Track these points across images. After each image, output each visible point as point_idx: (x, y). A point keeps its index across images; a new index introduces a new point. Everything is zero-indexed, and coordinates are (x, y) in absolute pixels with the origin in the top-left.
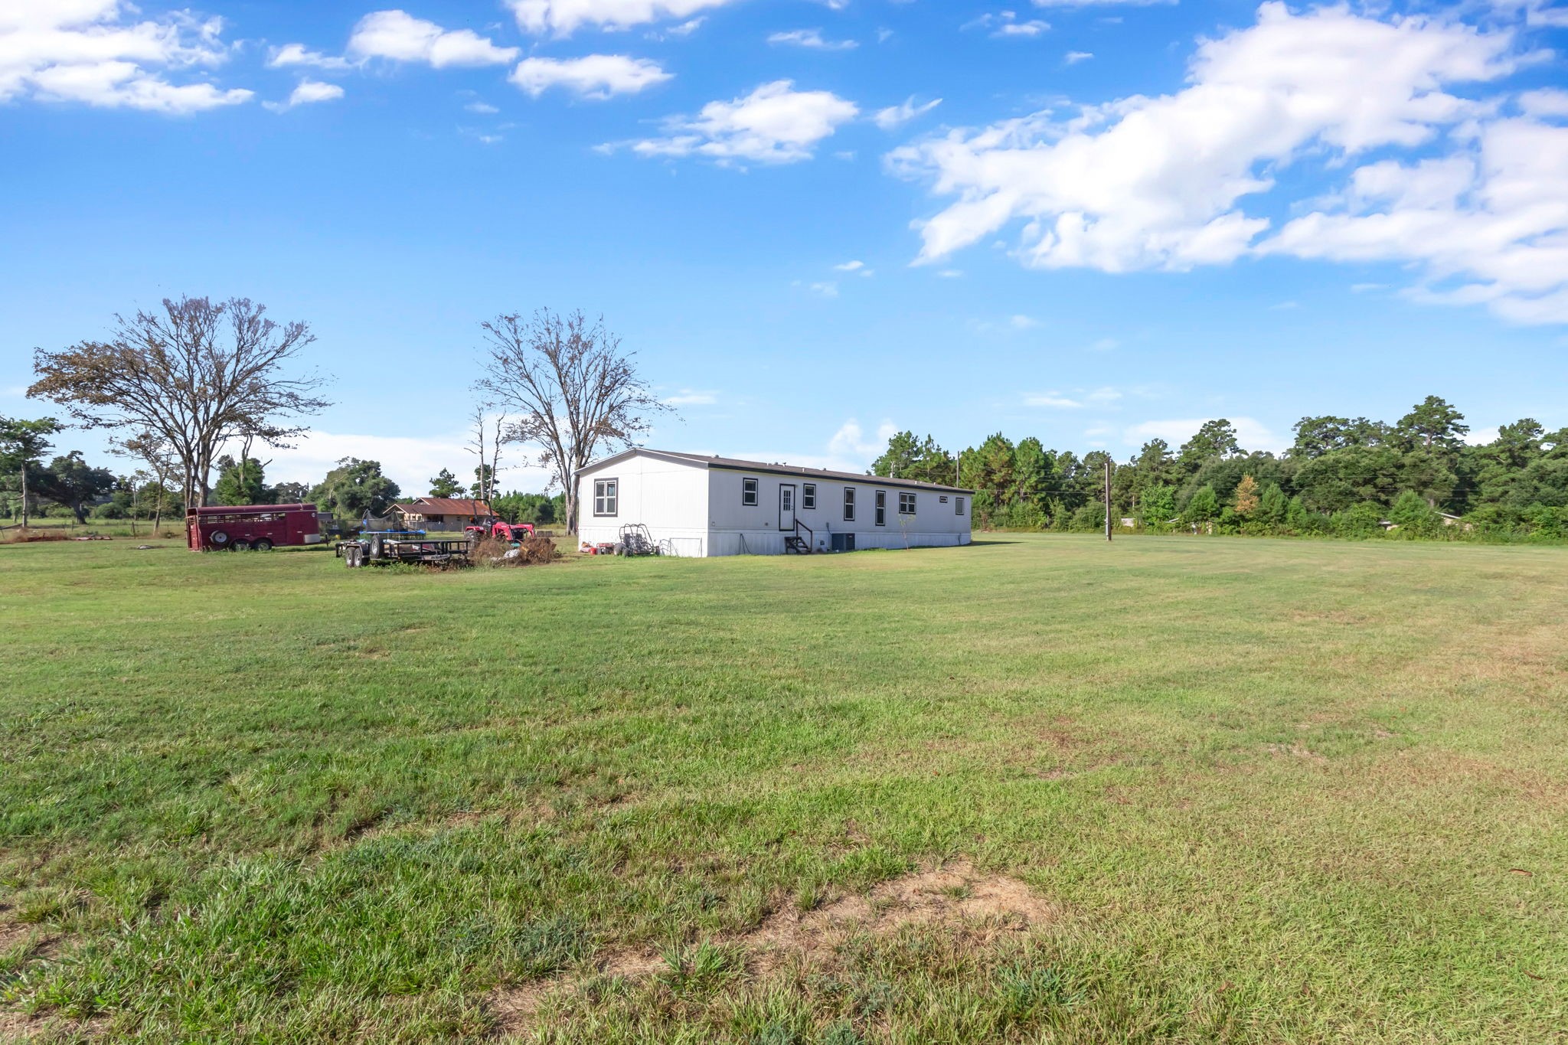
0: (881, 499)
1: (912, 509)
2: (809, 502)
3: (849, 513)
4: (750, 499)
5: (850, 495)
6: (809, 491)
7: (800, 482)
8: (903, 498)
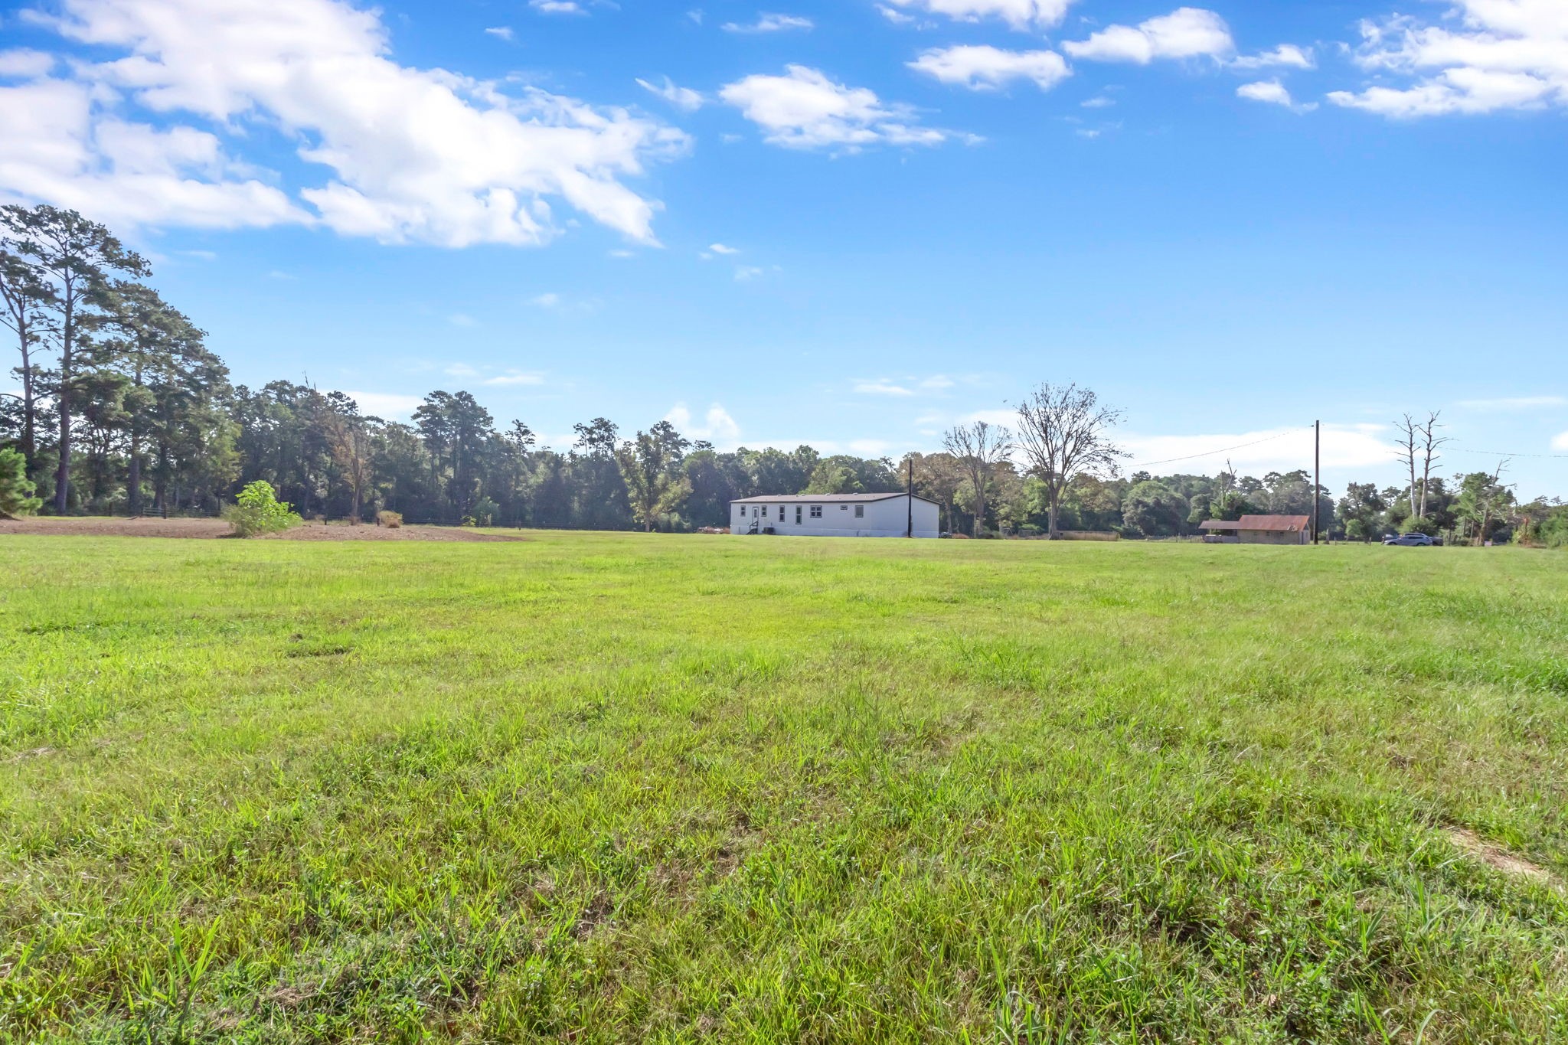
0: (799, 510)
1: (819, 515)
2: (764, 514)
3: (782, 518)
4: (743, 514)
5: (782, 510)
6: (764, 509)
7: (760, 505)
8: (813, 509)
